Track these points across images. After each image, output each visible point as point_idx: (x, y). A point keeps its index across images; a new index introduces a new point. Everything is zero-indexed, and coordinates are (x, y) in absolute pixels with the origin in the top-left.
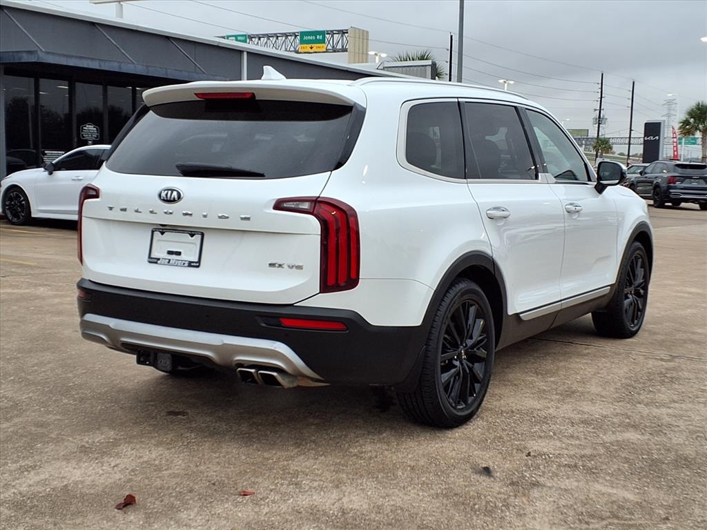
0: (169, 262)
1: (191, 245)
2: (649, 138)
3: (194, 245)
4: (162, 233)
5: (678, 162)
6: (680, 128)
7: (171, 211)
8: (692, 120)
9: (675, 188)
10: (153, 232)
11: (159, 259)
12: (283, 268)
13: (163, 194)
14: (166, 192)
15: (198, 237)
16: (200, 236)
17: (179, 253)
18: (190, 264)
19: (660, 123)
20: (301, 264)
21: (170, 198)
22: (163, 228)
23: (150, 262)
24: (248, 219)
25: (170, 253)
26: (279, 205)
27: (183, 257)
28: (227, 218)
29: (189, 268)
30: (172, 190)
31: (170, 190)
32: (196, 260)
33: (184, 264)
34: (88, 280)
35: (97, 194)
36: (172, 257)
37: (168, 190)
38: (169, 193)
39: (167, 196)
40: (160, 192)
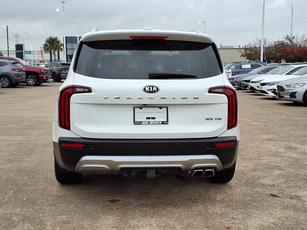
0: (149, 123)
1: (161, 114)
2: (18, 51)
3: (163, 113)
4: (141, 109)
5: (62, 63)
6: (44, 47)
7: (153, 97)
8: (48, 44)
9: (63, 73)
10: (134, 108)
11: (142, 122)
12: (213, 120)
13: (147, 89)
15: (165, 109)
17: (154, 118)
18: (163, 123)
19: (22, 45)
20: (220, 117)
21: (152, 90)
22: (144, 106)
23: (135, 124)
24: (197, 98)
25: (148, 118)
26: (211, 91)
27: (156, 120)
28: (187, 98)
29: (162, 125)
30: (153, 87)
31: (151, 86)
32: (166, 121)
33: (159, 123)
34: (82, 137)
35: (89, 90)
36: (150, 120)
37: (150, 86)
38: (151, 88)
39: (150, 90)
40: (145, 88)
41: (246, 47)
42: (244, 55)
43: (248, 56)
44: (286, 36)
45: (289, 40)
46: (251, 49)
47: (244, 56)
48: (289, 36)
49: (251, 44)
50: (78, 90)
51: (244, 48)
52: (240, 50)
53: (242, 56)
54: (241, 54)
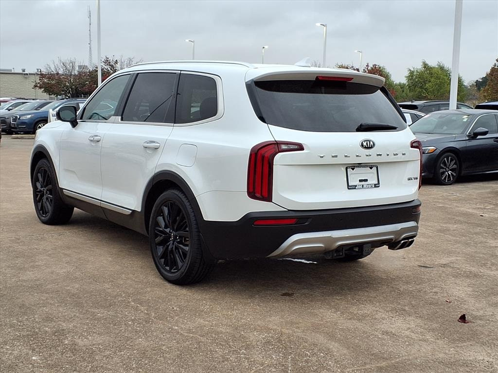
0: (363, 187)
1: (372, 174)
3: (374, 174)
4: (353, 169)
7: (370, 154)
10: (347, 169)
11: (356, 186)
12: (412, 180)
13: (365, 144)
14: (366, 142)
15: (374, 168)
16: (375, 168)
17: (366, 180)
18: (375, 186)
22: (357, 165)
23: (349, 189)
25: (360, 181)
26: (412, 145)
27: (369, 182)
29: (375, 188)
30: (370, 141)
32: (377, 183)
33: (372, 186)
34: (289, 210)
35: (300, 147)
36: (363, 183)
37: (367, 141)
38: (368, 142)
39: (367, 145)
40: (362, 143)
41: (42, 73)
42: (40, 85)
43: (47, 87)
44: (105, 58)
45: (110, 65)
46: (50, 76)
47: (40, 88)
48: (109, 59)
49: (50, 68)
50: (284, 147)
51: (38, 74)
52: (25, 76)
53: (36, 86)
54: (34, 84)
